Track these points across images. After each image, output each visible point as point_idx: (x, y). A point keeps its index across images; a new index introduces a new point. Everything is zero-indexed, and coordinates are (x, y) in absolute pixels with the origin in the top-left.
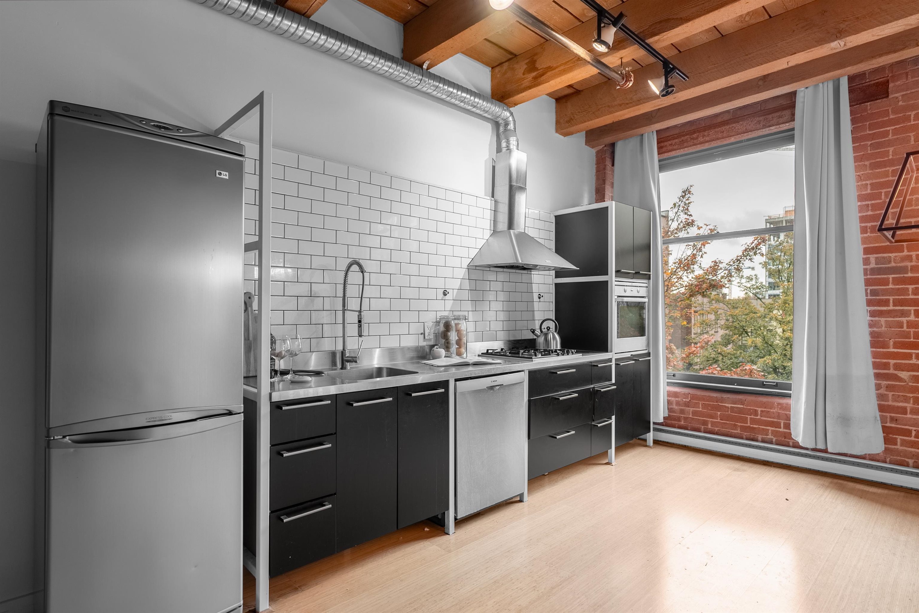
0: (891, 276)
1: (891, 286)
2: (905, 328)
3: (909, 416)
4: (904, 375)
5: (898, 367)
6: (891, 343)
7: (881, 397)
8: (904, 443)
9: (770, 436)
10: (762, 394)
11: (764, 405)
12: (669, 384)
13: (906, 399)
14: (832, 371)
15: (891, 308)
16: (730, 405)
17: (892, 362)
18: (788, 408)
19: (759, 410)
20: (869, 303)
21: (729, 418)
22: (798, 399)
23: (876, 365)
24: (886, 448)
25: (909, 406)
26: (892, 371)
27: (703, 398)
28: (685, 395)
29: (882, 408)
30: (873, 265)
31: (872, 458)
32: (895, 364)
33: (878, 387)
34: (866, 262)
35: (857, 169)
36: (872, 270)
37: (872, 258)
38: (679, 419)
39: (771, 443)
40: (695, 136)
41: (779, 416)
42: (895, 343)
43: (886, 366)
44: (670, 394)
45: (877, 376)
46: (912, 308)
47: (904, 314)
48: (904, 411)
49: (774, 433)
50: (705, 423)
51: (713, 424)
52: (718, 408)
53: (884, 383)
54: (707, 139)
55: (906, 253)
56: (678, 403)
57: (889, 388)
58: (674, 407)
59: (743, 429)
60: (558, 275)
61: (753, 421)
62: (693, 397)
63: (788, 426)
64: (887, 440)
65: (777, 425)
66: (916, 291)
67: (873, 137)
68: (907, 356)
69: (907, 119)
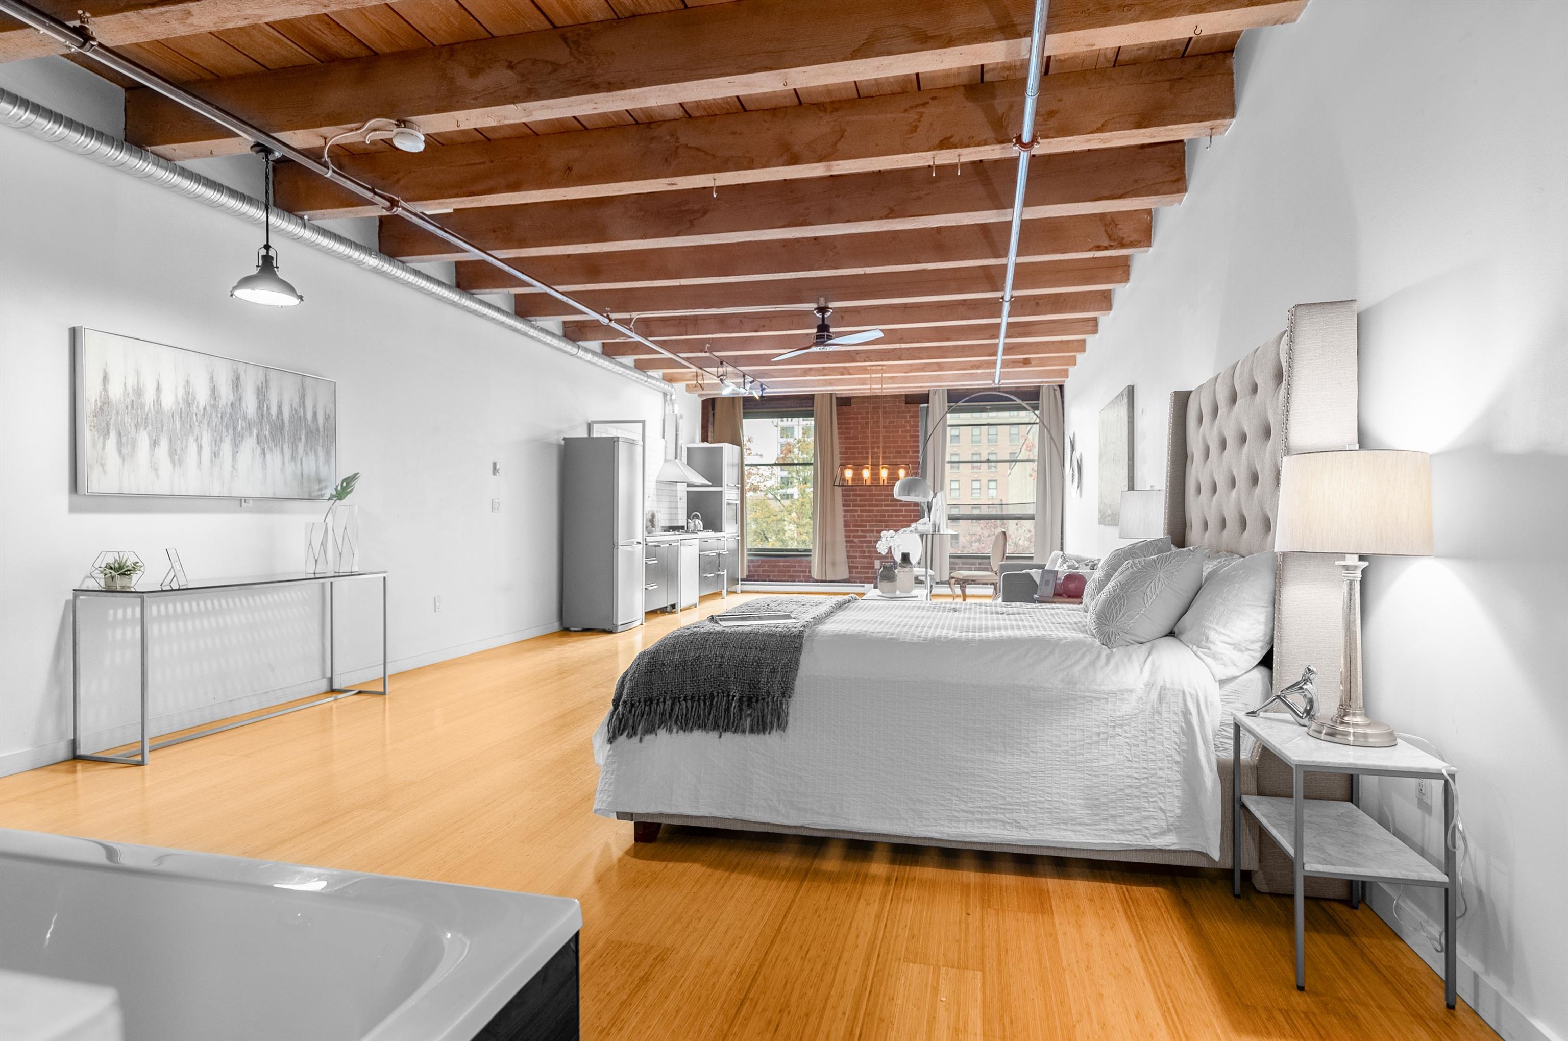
0: (852, 493)
1: (852, 498)
3: (858, 559)
4: (856, 540)
5: (854, 537)
6: (851, 525)
7: (848, 552)
8: (857, 573)
9: (802, 578)
10: (799, 557)
11: (799, 562)
13: (857, 552)
14: (829, 540)
16: (783, 564)
17: (852, 534)
18: (810, 562)
19: (798, 565)
20: (844, 506)
21: (781, 572)
22: (815, 556)
23: (846, 536)
24: (850, 576)
25: (858, 555)
26: (852, 539)
27: (767, 562)
28: (758, 561)
29: (848, 557)
31: (844, 582)
33: (847, 546)
35: (839, 438)
36: (844, 489)
38: (754, 576)
39: (802, 582)
41: (806, 567)
43: (849, 536)
44: (749, 561)
45: (847, 541)
47: (856, 511)
48: (855, 557)
49: (804, 576)
50: (769, 576)
51: (773, 576)
52: (776, 566)
53: (849, 545)
56: (754, 566)
57: (851, 547)
58: (752, 569)
59: (789, 576)
60: (688, 486)
61: (794, 571)
62: (763, 561)
63: (810, 572)
64: (850, 572)
65: (805, 572)
66: (860, 501)
67: (845, 424)
68: (857, 531)
69: (857, 418)
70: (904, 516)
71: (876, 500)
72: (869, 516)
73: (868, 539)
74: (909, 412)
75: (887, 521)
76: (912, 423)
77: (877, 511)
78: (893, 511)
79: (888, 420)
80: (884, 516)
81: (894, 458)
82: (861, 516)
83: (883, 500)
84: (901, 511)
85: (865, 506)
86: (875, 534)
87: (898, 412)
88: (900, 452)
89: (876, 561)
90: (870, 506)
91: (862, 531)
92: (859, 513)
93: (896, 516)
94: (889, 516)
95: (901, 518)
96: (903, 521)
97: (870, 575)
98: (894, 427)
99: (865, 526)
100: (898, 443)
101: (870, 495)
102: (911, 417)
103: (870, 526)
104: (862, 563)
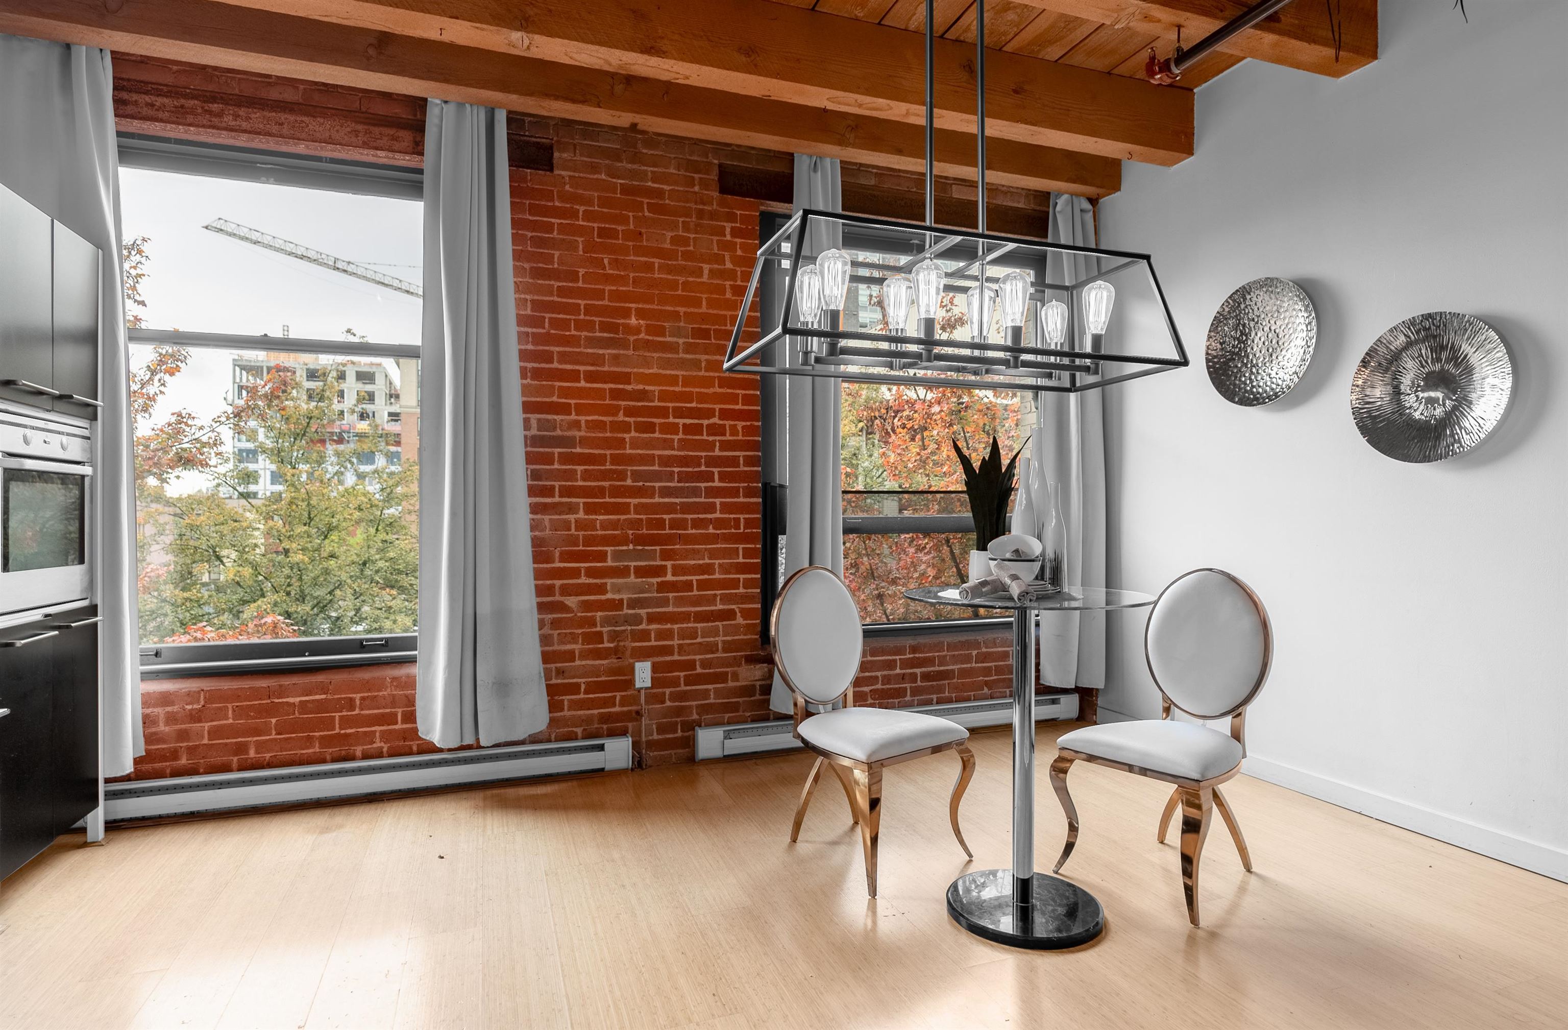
0: (557, 451)
1: (556, 466)
2: (573, 531)
3: (578, 663)
4: (572, 601)
5: (566, 591)
6: (557, 555)
7: (545, 640)
8: (575, 705)
9: (378, 744)
10: (361, 666)
11: (367, 686)
12: (146, 676)
13: (574, 639)
14: (485, 608)
15: (557, 499)
16: (297, 700)
17: (558, 583)
18: (411, 683)
19: (357, 696)
20: (531, 491)
21: (293, 727)
22: (430, 663)
23: (540, 591)
24: (552, 720)
25: (577, 647)
26: (558, 598)
27: (236, 696)
28: (192, 696)
29: (546, 658)
30: (534, 432)
31: (534, 739)
32: (563, 587)
33: (541, 624)
34: (527, 424)
35: (518, 271)
36: (533, 437)
37: (534, 417)
38: (174, 755)
39: (380, 756)
40: (215, 107)
41: (394, 702)
42: (561, 553)
43: (551, 590)
44: (147, 700)
45: (542, 607)
46: (581, 501)
47: (572, 509)
48: (570, 656)
49: (385, 736)
50: (241, 749)
51: (260, 746)
52: (270, 710)
53: (549, 617)
54: (245, 125)
55: (573, 417)
56: (171, 719)
57: (555, 624)
58: (162, 728)
59: (326, 741)
61: (346, 722)
62: (212, 697)
63: (410, 717)
64: (554, 706)
65: (390, 719)
66: (587, 475)
67: (534, 226)
68: (576, 573)
69: (574, 214)
70: (718, 523)
71: (636, 476)
72: (614, 525)
73: (609, 596)
74: (731, 218)
75: (669, 539)
76: (739, 252)
77: (640, 508)
78: (686, 509)
79: (669, 234)
80: (660, 524)
81: (690, 348)
82: (590, 525)
83: (656, 476)
84: (711, 508)
85: (601, 492)
86: (632, 579)
87: (701, 214)
88: (705, 334)
89: (638, 665)
90: (617, 492)
91: (590, 573)
92: (581, 515)
93: (697, 524)
94: (675, 524)
95: (711, 530)
96: (715, 539)
97: (617, 709)
98: (687, 256)
99: (602, 557)
100: (699, 305)
101: (616, 460)
102: (735, 233)
103: (617, 556)
104: (596, 672)
